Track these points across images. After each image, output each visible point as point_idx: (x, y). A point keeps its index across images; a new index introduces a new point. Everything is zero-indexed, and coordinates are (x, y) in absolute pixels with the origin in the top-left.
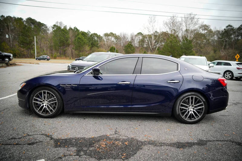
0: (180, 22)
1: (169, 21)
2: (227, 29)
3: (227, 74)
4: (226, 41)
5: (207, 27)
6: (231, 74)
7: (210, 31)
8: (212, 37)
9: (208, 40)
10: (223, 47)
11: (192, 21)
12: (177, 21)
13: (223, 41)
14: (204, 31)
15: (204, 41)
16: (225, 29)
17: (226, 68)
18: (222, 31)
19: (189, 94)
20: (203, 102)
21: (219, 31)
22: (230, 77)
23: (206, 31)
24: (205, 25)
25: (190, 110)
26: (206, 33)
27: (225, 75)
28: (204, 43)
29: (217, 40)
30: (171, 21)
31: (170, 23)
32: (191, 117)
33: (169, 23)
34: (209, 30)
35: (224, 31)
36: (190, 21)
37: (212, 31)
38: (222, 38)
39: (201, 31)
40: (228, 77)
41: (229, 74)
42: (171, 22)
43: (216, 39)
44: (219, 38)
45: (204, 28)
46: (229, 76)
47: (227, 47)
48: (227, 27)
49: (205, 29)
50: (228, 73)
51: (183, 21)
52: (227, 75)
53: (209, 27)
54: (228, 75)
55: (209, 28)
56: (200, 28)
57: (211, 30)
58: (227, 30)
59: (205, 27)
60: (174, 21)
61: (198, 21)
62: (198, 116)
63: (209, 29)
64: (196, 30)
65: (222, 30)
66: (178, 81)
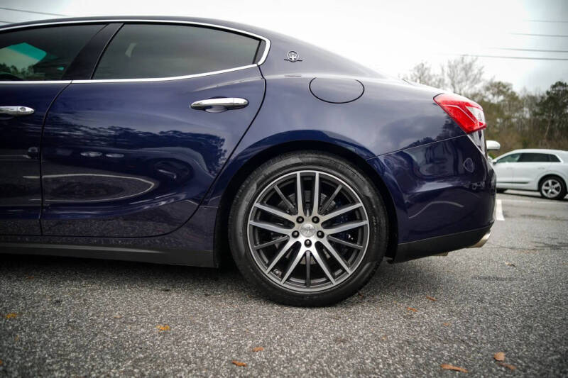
0: (438, 75)
1: (411, 75)
2: (554, 92)
3: (547, 185)
4: (553, 122)
5: (505, 87)
6: (558, 185)
7: (513, 97)
8: (517, 111)
9: (509, 118)
10: (546, 134)
11: (466, 74)
12: (431, 73)
13: (544, 121)
14: (496, 97)
15: (498, 120)
16: (548, 93)
17: (543, 168)
18: (543, 97)
19: (294, 160)
20: (366, 200)
21: (533, 98)
22: (557, 193)
23: (501, 98)
24: (499, 83)
25: (302, 239)
26: (503, 101)
27: (544, 187)
28: (498, 125)
29: (530, 120)
30: (416, 73)
31: (415, 78)
32: (308, 271)
33: (412, 78)
34: (509, 96)
35: (547, 96)
36: (463, 73)
37: (517, 97)
38: (542, 114)
39: (490, 97)
40: (552, 193)
41: (553, 183)
42: (416, 76)
43: (528, 116)
44: (535, 114)
45: (496, 90)
46: (554, 190)
47: (557, 134)
48: (554, 87)
49: (500, 92)
50: (550, 182)
51: (446, 74)
52: (547, 188)
53: (510, 87)
54: (552, 189)
55: (508, 90)
56: (488, 89)
57: (513, 93)
58: (554, 94)
59: (500, 88)
60: (423, 74)
61: (481, 74)
62: (344, 271)
63: (510, 91)
64: (478, 94)
65: (541, 95)
66: (241, 101)
